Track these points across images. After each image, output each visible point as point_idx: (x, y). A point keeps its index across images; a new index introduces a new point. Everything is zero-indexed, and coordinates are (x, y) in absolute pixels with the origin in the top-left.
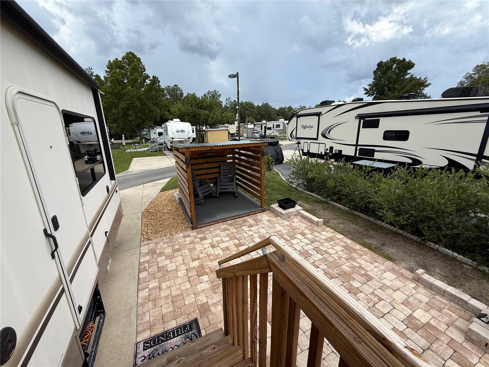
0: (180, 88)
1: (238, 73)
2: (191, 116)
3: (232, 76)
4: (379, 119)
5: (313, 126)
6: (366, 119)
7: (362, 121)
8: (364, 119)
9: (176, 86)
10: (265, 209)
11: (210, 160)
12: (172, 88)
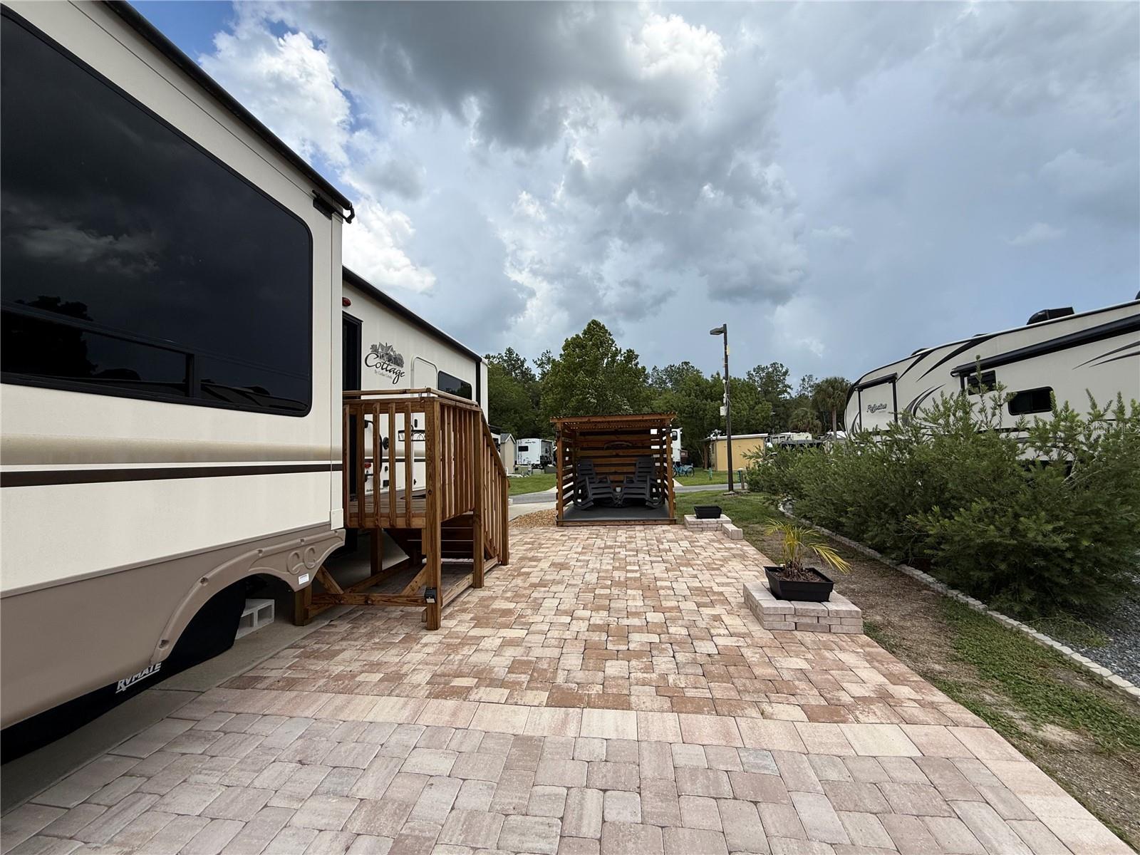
0: (693, 367)
1: (725, 325)
2: (686, 414)
3: (716, 332)
4: (994, 371)
5: (886, 405)
6: (972, 375)
7: (966, 379)
8: (968, 375)
9: (686, 363)
10: (675, 520)
11: (621, 452)
12: (679, 368)
